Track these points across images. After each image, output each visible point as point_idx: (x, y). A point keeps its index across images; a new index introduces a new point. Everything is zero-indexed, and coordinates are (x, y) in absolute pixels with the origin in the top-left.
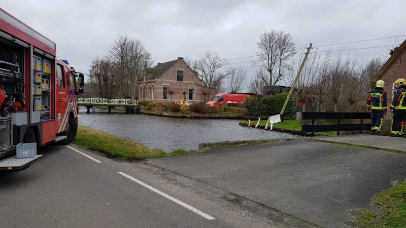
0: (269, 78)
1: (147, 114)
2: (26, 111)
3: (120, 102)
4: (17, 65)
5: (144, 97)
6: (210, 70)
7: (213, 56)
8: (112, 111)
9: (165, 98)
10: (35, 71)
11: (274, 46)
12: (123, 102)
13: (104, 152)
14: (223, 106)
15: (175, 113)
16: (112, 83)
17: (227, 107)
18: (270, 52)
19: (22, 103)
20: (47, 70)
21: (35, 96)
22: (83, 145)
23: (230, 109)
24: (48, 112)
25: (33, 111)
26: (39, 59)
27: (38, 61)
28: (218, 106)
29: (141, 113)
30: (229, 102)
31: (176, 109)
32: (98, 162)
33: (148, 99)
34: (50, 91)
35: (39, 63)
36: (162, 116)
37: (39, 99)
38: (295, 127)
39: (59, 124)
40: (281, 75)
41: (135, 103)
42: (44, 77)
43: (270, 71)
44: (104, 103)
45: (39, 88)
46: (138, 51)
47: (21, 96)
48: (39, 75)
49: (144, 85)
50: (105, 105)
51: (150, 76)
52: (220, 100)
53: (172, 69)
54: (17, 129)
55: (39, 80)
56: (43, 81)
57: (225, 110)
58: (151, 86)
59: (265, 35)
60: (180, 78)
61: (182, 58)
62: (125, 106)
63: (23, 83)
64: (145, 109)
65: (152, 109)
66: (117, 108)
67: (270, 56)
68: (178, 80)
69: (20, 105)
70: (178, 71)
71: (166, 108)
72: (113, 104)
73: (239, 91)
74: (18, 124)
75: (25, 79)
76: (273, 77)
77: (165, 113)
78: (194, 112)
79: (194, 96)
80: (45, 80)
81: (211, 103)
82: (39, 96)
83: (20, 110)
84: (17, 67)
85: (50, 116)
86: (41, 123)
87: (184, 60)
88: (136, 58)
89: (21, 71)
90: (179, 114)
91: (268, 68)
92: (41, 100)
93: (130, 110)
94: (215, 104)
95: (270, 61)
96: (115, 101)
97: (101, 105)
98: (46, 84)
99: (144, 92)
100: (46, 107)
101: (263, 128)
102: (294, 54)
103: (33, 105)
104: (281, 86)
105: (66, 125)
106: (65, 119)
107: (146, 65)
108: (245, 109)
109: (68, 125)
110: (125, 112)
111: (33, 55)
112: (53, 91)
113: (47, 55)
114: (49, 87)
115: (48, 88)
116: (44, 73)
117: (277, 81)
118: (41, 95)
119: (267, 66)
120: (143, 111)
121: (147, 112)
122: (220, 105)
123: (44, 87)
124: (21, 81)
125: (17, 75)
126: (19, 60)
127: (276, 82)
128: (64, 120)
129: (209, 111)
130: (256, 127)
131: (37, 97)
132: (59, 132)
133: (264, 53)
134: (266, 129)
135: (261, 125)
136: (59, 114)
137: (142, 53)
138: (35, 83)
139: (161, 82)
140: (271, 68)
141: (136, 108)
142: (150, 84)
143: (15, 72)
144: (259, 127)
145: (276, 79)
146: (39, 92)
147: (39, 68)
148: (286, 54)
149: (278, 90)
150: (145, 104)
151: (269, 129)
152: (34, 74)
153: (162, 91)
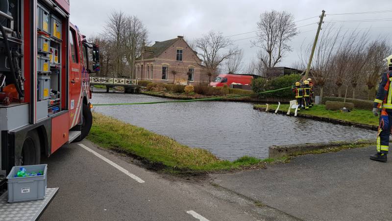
0: (269, 59)
1: (149, 95)
2: (25, 102)
3: (119, 82)
4: (9, 15)
5: (142, 77)
6: (212, 50)
7: (217, 35)
8: (110, 91)
9: (164, 77)
10: (40, 33)
11: (274, 26)
12: (122, 81)
13: (135, 156)
14: (228, 88)
15: (179, 95)
16: (108, 61)
17: (232, 88)
18: (270, 33)
19: (18, 88)
20: (57, 33)
21: (40, 74)
22: (101, 142)
23: (235, 91)
24: (57, 99)
25: (39, 100)
26: (46, 13)
27: (44, 15)
28: (222, 87)
29: (141, 93)
30: (234, 83)
31: (180, 90)
32: (140, 180)
33: (146, 79)
34: (61, 67)
35: (46, 18)
36: (164, 97)
37: (46, 80)
38: (324, 114)
39: (72, 115)
40: (280, 57)
41: (135, 82)
42: (53, 44)
43: (270, 52)
44: (102, 82)
45: (46, 61)
46: (136, 28)
47: (17, 74)
48: (46, 40)
49: (142, 64)
50: (103, 85)
51: (148, 54)
52: (223, 82)
53: (171, 47)
54: (9, 138)
55: (46, 47)
56: (51, 50)
57: (230, 92)
58: (150, 66)
59: (266, 15)
60: (179, 58)
61: (183, 37)
62: (124, 86)
63: (20, 51)
64: (145, 89)
65: (152, 89)
66: (116, 87)
67: (270, 37)
68: (177, 59)
69: (15, 90)
70: (178, 51)
71: (168, 89)
72: (112, 83)
73: (237, 72)
74: (11, 129)
75: (23, 44)
76: (272, 58)
77: (168, 95)
78: (199, 93)
79: (193, 76)
80: (54, 50)
81: (213, 84)
82: (45, 74)
83: (16, 101)
84: (9, 20)
85: (60, 106)
86: (50, 120)
87: (184, 38)
88: (134, 36)
89: (15, 29)
90: (183, 96)
91: (267, 48)
92: (48, 83)
93: (130, 91)
94: (218, 85)
95: (270, 42)
96: (113, 81)
97: (99, 84)
98: (55, 56)
99: (142, 71)
100: (55, 92)
101: (284, 113)
102: (295, 34)
103: (38, 91)
104: (285, 68)
105: (80, 115)
106: (79, 107)
107: (144, 44)
108: (251, 91)
109: (82, 116)
110: (123, 92)
111: (37, 4)
112: (65, 67)
113: (57, 9)
114: (59, 62)
115: (57, 62)
116: (53, 38)
117: (276, 62)
118: (49, 74)
119: (267, 47)
120: (143, 92)
121: (148, 92)
122: (225, 87)
123: (52, 61)
124: (16, 46)
125: (9, 35)
126: (13, 6)
127: (275, 64)
128: (77, 109)
129: (214, 93)
130: (276, 112)
131: (43, 77)
132: (72, 127)
133: (263, 33)
134: (288, 115)
135: (281, 110)
136: (73, 101)
137: (141, 31)
138: (39, 53)
139: (160, 62)
140: (270, 49)
141: (135, 88)
142: (148, 63)
143: (5, 28)
144: (279, 112)
145: (276, 60)
146: (46, 69)
147: (45, 28)
148: (286, 35)
149: (283, 72)
150: (145, 84)
151: (292, 114)
152: (39, 37)
153: (161, 70)
